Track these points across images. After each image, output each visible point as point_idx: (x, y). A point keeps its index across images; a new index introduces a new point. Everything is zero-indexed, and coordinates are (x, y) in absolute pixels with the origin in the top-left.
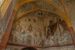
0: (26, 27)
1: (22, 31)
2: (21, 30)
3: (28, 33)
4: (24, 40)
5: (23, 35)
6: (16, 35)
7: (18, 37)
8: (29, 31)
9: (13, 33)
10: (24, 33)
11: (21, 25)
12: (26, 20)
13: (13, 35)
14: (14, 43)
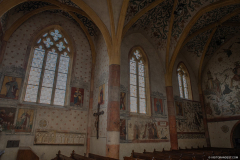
0: (227, 76)
1: (223, 88)
2: (219, 88)
3: (237, 87)
4: (232, 106)
5: (227, 97)
6: (215, 102)
7: (220, 105)
8: (237, 80)
9: (207, 101)
10: (227, 91)
11: (214, 78)
12: (220, 60)
13: (209, 104)
14: (217, 116)
